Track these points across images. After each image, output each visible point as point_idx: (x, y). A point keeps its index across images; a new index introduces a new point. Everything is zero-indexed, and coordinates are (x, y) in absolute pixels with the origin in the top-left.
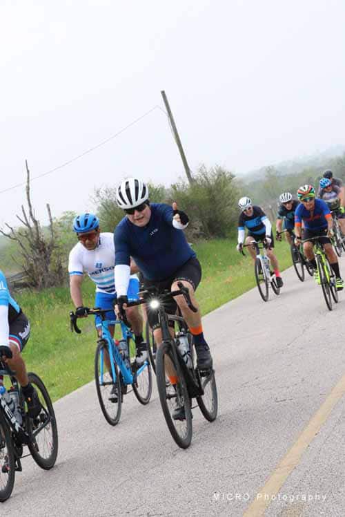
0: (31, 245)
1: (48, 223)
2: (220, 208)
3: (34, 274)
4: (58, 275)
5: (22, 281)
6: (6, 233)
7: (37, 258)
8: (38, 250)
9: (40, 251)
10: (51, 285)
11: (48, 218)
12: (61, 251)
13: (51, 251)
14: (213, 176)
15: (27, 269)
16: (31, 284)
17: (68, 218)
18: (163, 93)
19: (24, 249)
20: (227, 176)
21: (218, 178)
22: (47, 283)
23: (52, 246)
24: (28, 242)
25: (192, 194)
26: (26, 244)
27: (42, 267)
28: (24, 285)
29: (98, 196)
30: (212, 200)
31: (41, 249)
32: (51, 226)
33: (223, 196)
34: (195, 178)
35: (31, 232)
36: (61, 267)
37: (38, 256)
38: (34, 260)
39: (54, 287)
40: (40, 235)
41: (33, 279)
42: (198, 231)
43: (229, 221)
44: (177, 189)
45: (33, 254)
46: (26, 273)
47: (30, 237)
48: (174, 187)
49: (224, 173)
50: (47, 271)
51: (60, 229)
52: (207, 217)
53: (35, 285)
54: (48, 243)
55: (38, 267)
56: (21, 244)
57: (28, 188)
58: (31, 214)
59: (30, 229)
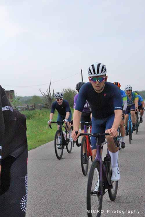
0: (48, 98)
1: (53, 94)
6: (43, 95)
15: (46, 103)
18: (81, 70)
31: (50, 99)
37: (49, 101)
46: (46, 105)
47: (48, 96)
53: (47, 108)
54: (52, 99)
55: (49, 104)
56: (46, 98)
57: (50, 85)
58: (49, 91)
59: (49, 94)
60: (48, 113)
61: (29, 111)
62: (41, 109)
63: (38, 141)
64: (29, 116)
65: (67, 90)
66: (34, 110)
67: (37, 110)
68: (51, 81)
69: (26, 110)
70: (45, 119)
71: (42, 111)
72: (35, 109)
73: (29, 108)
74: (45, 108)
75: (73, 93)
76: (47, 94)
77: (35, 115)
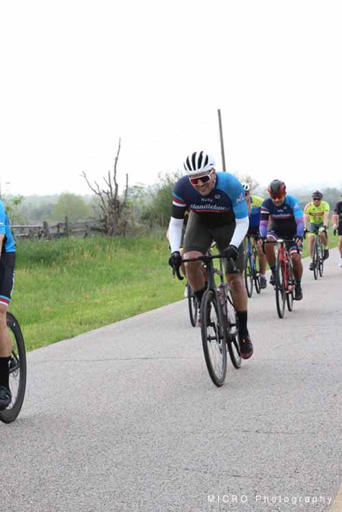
0: (109, 202)
3: (107, 223)
4: (123, 228)
5: (98, 227)
6: (94, 190)
8: (113, 206)
9: (115, 208)
10: (118, 234)
11: (125, 184)
12: (130, 211)
13: (122, 209)
15: (103, 218)
16: (104, 230)
18: (219, 111)
19: (104, 203)
20: (253, 184)
22: (115, 232)
23: (124, 205)
24: (108, 199)
26: (106, 200)
27: (114, 219)
28: (99, 230)
29: (159, 177)
31: (117, 204)
32: (126, 191)
35: (111, 192)
36: (126, 223)
37: (113, 211)
38: (110, 213)
39: (119, 236)
40: (117, 195)
41: (106, 227)
45: (109, 208)
46: (102, 221)
47: (110, 195)
51: (132, 194)
53: (106, 232)
54: (122, 202)
55: (111, 219)
56: (102, 200)
57: (117, 159)
58: (114, 178)
59: (111, 189)
60: (108, 247)
61: (50, 239)
62: (86, 234)
63: (81, 323)
64: (50, 257)
65: (172, 177)
66: (65, 238)
67: (76, 240)
68: (120, 146)
69: (40, 236)
70: (99, 266)
71: (90, 241)
72: (67, 236)
73: (48, 231)
74: (100, 233)
76: (107, 189)
77: (67, 254)
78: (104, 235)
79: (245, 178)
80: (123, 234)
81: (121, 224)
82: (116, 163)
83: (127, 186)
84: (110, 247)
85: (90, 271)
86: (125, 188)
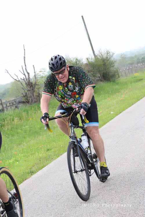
0: (26, 84)
2: (108, 68)
3: (28, 97)
4: (38, 98)
5: (22, 100)
6: (15, 79)
7: (29, 90)
9: (30, 87)
10: (35, 102)
12: (39, 87)
13: (35, 87)
14: (105, 54)
16: (26, 101)
17: (43, 72)
18: (82, 17)
19: (23, 86)
20: (111, 54)
21: (107, 55)
22: (33, 101)
23: (36, 84)
24: (25, 82)
25: (95, 62)
26: (24, 83)
27: (31, 94)
28: (23, 102)
30: (104, 65)
31: (31, 85)
32: (35, 75)
33: (109, 63)
34: (96, 55)
35: (26, 78)
36: (40, 94)
38: (28, 91)
39: (36, 103)
40: (30, 79)
41: (27, 99)
42: (98, 78)
43: (112, 74)
44: (89, 59)
45: (27, 88)
46: (24, 96)
47: (25, 80)
48: (87, 59)
49: (109, 53)
50: (33, 95)
51: (39, 76)
52: (102, 72)
53: (28, 102)
54: (34, 83)
55: (29, 94)
56: (21, 83)
57: (25, 58)
58: (26, 70)
59: (26, 76)
60: (30, 112)
62: (16, 107)
67: (9, 112)
68: (25, 50)
71: (17, 111)
72: (4, 111)
75: (76, 62)
76: (23, 77)
77: (3, 123)
78: (27, 104)
79: (106, 52)
80: (39, 101)
81: (37, 96)
82: (25, 60)
83: (35, 72)
84: (31, 112)
85: (19, 131)
86: (34, 74)
